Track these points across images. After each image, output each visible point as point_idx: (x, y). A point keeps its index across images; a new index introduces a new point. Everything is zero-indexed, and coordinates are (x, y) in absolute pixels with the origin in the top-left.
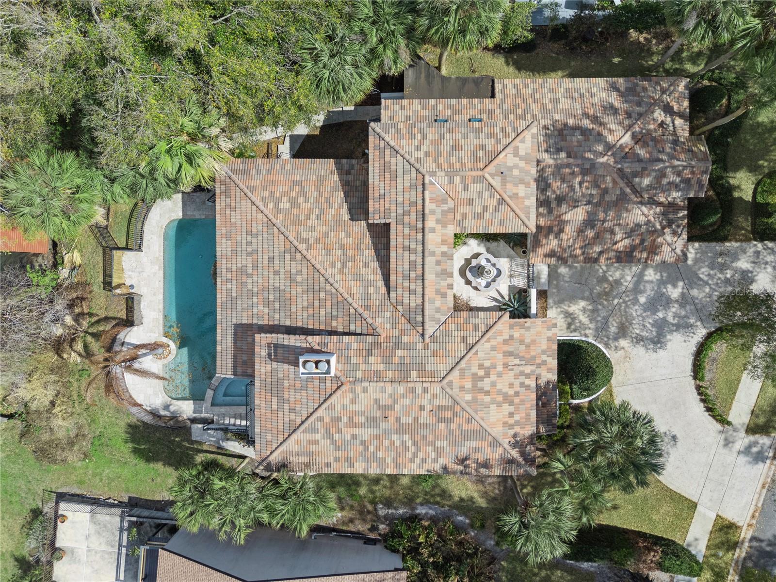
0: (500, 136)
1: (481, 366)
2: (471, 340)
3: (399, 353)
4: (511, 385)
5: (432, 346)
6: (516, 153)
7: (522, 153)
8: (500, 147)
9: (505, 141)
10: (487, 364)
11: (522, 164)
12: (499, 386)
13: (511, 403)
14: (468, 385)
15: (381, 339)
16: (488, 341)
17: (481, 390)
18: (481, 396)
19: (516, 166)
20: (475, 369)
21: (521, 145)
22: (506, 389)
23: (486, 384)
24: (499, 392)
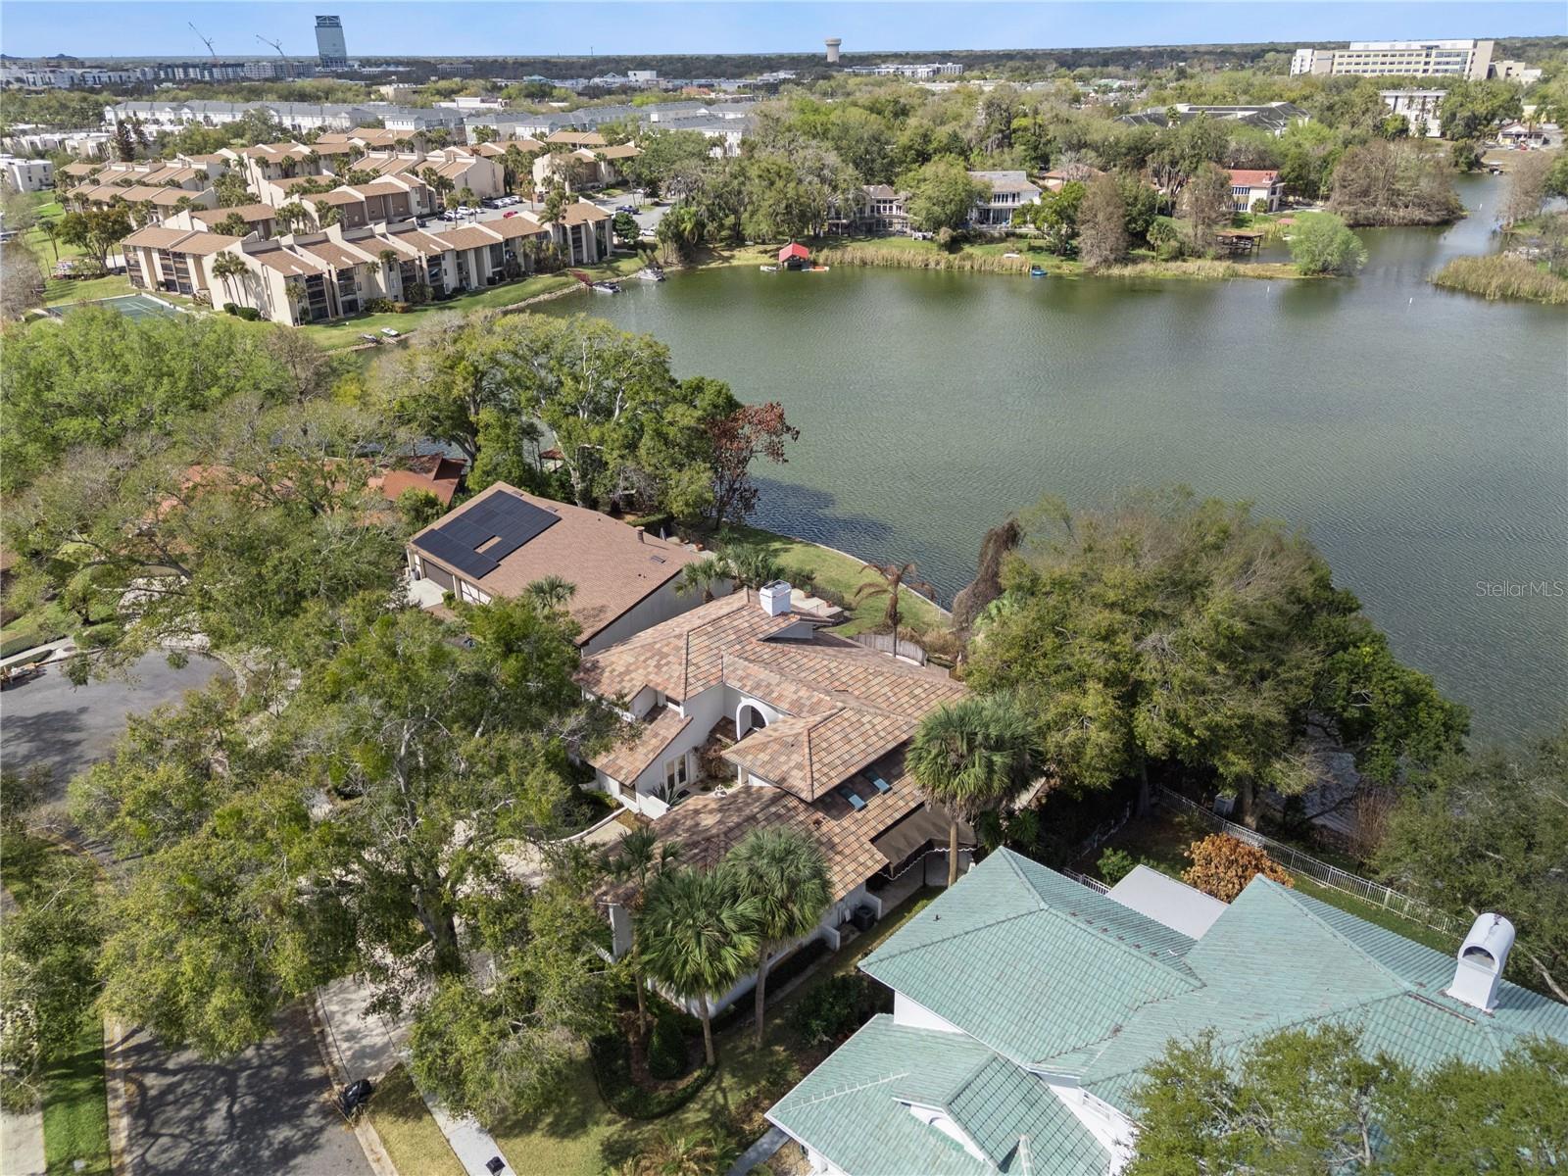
0: (825, 770)
1: (668, 663)
2: (692, 668)
3: (733, 637)
4: (632, 680)
5: (715, 651)
6: (799, 766)
7: (795, 772)
8: (815, 759)
9: (816, 767)
10: (664, 669)
11: (785, 768)
12: (640, 671)
13: (621, 674)
14: (665, 650)
15: (754, 640)
16: (679, 677)
17: (651, 658)
18: (649, 655)
19: (789, 760)
20: (670, 658)
21: (801, 774)
22: (633, 675)
23: (652, 663)
24: (637, 668)
